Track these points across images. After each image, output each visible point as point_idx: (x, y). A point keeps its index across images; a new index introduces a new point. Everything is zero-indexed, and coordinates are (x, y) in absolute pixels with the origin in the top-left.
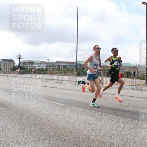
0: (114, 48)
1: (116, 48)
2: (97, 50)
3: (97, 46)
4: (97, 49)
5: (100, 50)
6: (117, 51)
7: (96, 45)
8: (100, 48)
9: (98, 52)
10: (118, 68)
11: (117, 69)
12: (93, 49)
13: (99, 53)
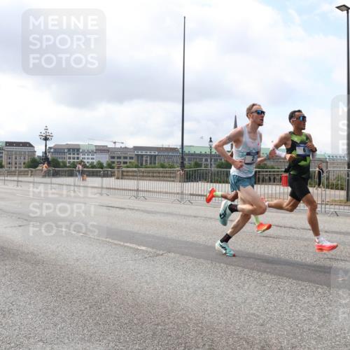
0: (295, 112)
1: (299, 111)
2: (257, 115)
3: (255, 107)
4: (255, 114)
5: (263, 117)
6: (304, 118)
7: (254, 105)
8: (263, 112)
9: (258, 120)
10: (306, 161)
11: (303, 163)
12: (245, 113)
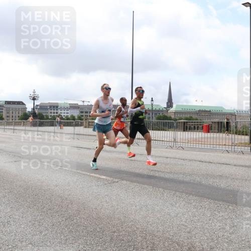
0: (138, 88)
1: (141, 87)
3: (105, 86)
4: (105, 90)
6: (143, 91)
7: (105, 84)
8: (110, 89)
9: (107, 93)
10: (142, 115)
11: (141, 117)
13: (108, 95)
